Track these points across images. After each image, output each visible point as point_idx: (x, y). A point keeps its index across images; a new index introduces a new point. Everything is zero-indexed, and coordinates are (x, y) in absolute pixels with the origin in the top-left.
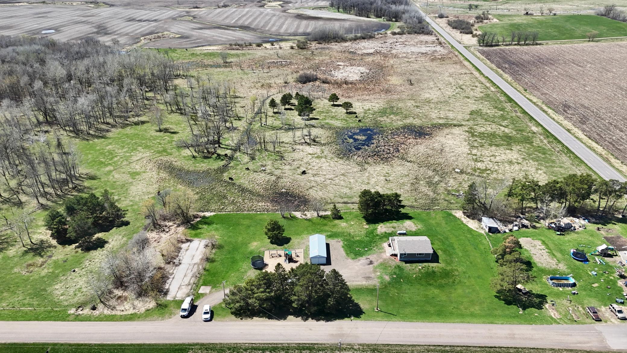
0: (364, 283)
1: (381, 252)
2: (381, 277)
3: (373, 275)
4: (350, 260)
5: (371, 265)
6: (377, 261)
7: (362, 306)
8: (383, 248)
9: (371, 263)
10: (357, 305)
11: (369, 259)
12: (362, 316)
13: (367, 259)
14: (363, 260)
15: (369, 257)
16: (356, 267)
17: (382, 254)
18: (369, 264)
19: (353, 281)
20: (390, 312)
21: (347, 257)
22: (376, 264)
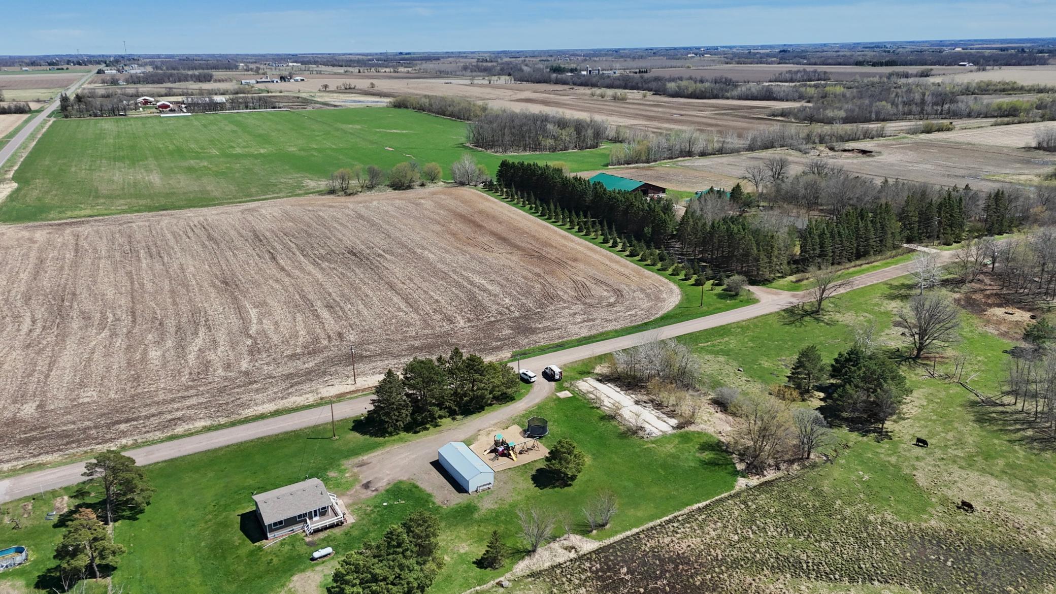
0: (365, 458)
1: (354, 504)
2: (342, 472)
3: (356, 470)
4: (405, 479)
5: (365, 482)
6: (356, 491)
7: (357, 435)
8: (352, 513)
9: (366, 486)
10: (363, 433)
11: (373, 491)
12: (352, 424)
13: (376, 490)
14: (382, 484)
15: (374, 493)
16: (388, 472)
17: (351, 502)
18: (369, 482)
19: (382, 454)
20: (316, 440)
21: (412, 481)
22: (358, 487)
